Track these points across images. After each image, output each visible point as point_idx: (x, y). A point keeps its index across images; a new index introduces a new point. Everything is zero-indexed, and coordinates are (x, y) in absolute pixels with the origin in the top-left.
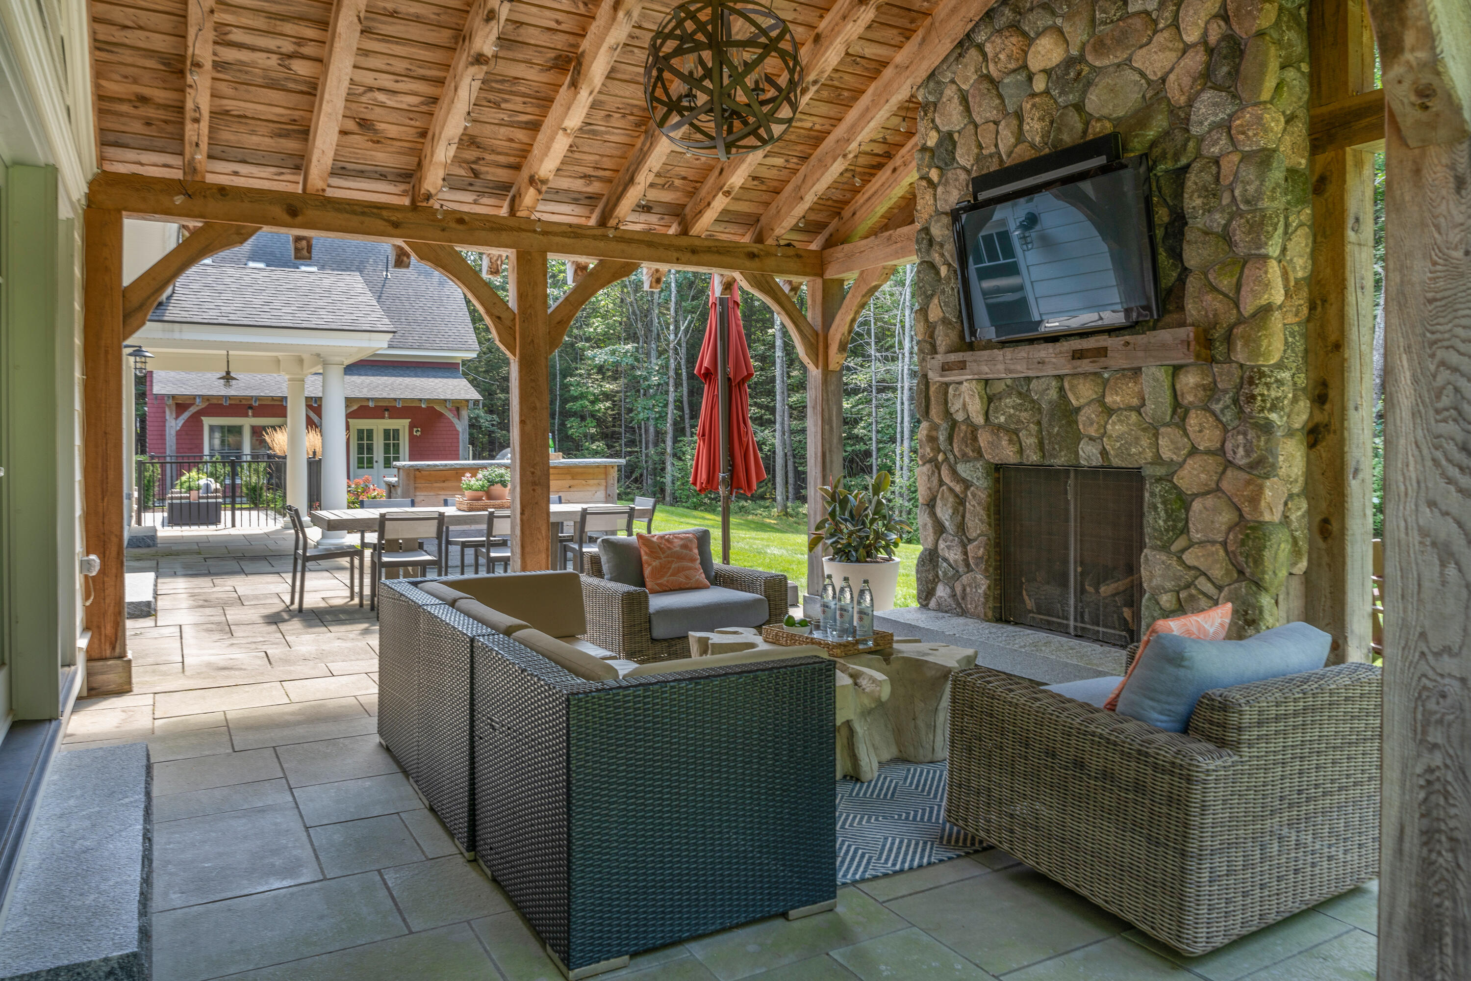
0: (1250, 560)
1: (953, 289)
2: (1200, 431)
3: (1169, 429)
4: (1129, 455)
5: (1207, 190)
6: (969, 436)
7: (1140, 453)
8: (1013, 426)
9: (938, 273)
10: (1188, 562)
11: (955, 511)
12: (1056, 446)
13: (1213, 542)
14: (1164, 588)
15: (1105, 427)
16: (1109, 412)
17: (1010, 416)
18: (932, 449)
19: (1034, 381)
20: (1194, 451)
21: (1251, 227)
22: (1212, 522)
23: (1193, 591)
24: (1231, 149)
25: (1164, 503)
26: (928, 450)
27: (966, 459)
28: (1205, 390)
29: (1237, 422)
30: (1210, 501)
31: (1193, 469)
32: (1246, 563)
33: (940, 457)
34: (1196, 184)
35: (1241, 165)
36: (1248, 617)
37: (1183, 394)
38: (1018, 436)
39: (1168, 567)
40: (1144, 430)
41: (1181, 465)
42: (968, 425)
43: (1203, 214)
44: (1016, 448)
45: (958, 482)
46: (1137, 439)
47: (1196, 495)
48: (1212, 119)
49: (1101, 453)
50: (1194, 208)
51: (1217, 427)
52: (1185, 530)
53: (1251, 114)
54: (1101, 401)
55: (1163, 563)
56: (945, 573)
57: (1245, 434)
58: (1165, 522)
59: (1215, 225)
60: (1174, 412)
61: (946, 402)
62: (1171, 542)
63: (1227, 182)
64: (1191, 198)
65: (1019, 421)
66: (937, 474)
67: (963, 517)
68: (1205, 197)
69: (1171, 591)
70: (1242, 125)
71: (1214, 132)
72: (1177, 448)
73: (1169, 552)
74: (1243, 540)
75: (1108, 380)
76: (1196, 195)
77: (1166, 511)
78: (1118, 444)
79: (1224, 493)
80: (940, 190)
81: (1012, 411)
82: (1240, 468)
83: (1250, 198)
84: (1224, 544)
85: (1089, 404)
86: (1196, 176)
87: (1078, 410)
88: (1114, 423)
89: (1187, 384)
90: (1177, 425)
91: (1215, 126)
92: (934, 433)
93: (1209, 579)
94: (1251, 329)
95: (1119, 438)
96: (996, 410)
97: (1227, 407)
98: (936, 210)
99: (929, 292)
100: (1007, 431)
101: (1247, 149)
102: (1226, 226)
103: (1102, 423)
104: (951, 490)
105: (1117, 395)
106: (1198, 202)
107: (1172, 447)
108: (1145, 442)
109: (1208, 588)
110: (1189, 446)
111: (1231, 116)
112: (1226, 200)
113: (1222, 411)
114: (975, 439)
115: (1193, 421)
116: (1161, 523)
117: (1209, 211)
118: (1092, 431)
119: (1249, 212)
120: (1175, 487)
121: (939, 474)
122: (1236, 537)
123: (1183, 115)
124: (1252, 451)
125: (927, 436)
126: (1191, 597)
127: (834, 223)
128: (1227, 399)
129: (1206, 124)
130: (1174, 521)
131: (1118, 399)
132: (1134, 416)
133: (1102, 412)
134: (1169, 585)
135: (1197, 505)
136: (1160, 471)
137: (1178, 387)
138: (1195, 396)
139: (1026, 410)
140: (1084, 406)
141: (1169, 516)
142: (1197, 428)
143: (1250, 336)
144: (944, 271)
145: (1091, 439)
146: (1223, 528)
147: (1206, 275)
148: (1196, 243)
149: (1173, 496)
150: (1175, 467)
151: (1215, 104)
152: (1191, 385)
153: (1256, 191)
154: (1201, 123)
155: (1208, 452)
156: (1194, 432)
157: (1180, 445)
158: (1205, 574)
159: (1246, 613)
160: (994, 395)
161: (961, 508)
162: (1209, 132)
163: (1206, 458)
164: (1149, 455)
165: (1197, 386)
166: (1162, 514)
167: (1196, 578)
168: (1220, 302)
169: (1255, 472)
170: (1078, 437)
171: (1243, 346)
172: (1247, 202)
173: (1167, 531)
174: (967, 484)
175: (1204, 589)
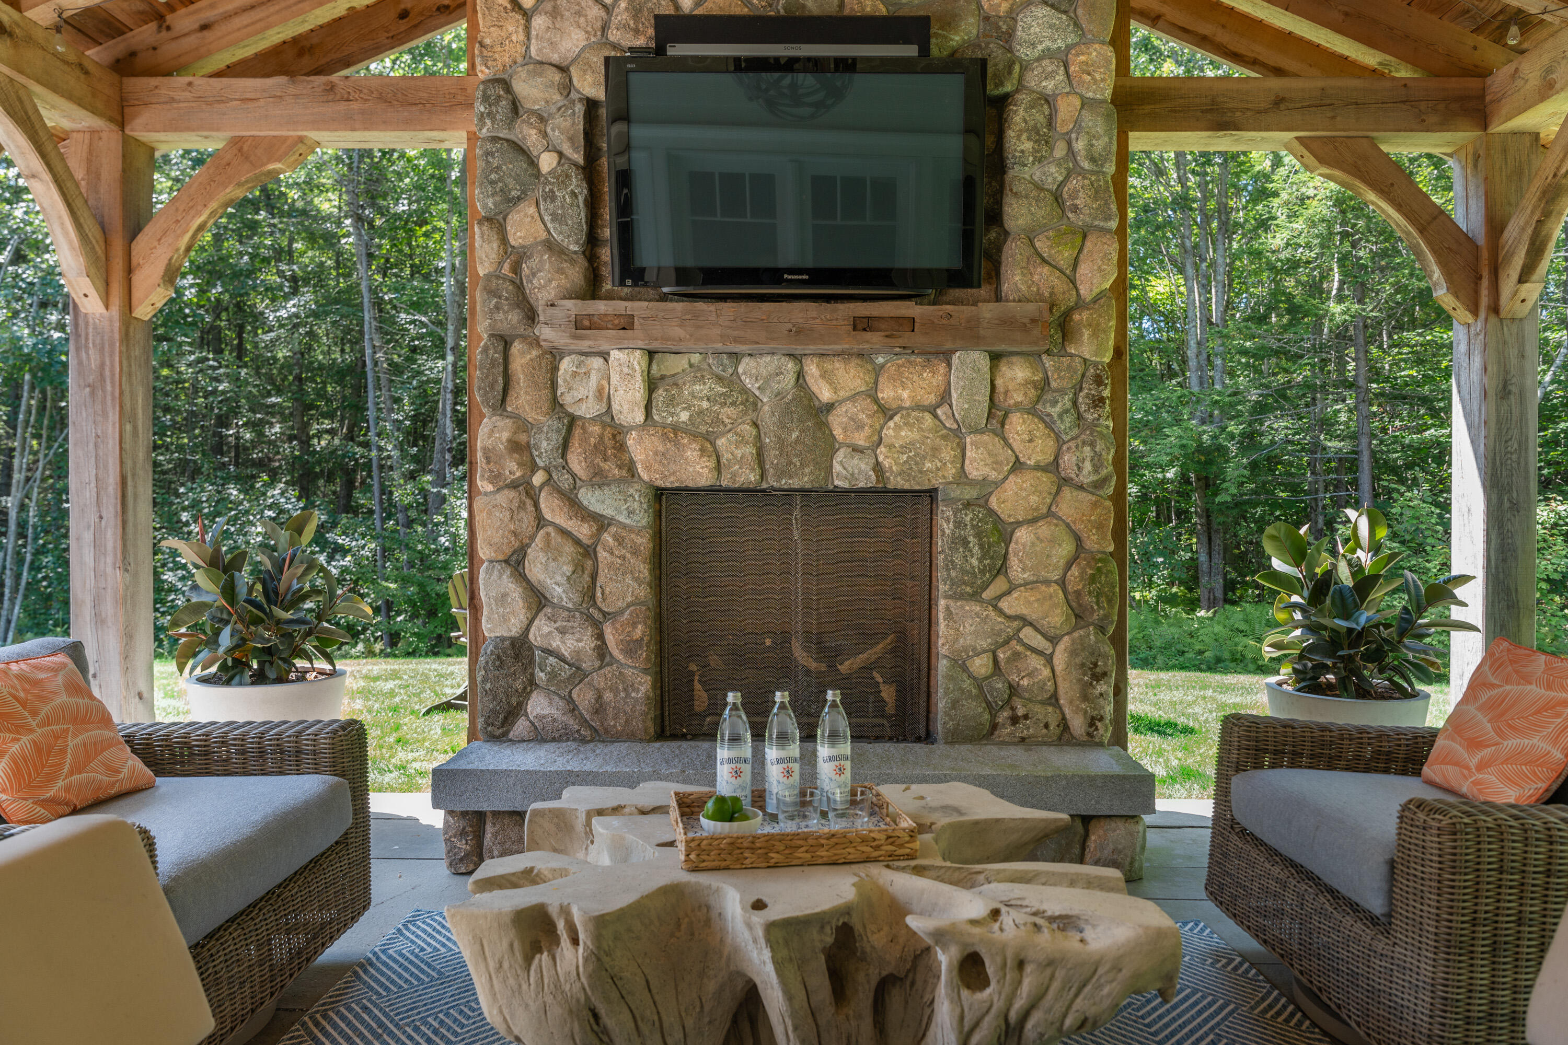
0: (1103, 599)
1: (574, 194)
2: (1030, 441)
3: (986, 438)
4: (920, 472)
5: (1038, 133)
6: (609, 443)
7: (938, 469)
8: (703, 429)
9: (533, 163)
10: (1008, 611)
11: (578, 567)
12: (795, 460)
13: (1047, 582)
14: (974, 649)
15: (880, 432)
16: (886, 412)
17: (701, 412)
18: (521, 465)
19: (746, 360)
20: (1018, 466)
21: (1096, 192)
22: (1048, 556)
23: (1019, 648)
24: (1067, 89)
25: (978, 535)
26: (513, 466)
27: (599, 480)
28: (1036, 388)
29: (1076, 431)
30: (1044, 529)
31: (1022, 489)
32: (1098, 603)
33: (538, 479)
34: (1025, 121)
35: (1084, 112)
36: (1098, 670)
37: (1006, 392)
38: (713, 444)
39: (985, 620)
40: (944, 437)
41: (998, 484)
42: (604, 425)
43: (1033, 163)
44: (712, 464)
45: (583, 519)
46: (935, 450)
47: (1019, 524)
48: (1049, 43)
49: (874, 470)
50: (1022, 151)
51: (1050, 436)
52: (1002, 569)
53: (1099, 53)
54: (872, 394)
55: (977, 615)
56: (553, 676)
57: (1092, 445)
58: (980, 560)
59: (1050, 180)
60: (990, 415)
61: (554, 385)
62: (985, 587)
63: (1065, 130)
64: (1019, 137)
65: (718, 421)
66: (531, 508)
67: (594, 577)
68: (1036, 142)
69: (985, 651)
70: (1086, 63)
71: (1046, 62)
72: (996, 463)
73: (981, 601)
74: (1093, 576)
75: (882, 366)
76: (1024, 136)
77: (981, 546)
78: (905, 457)
79: (1060, 518)
80: (539, 22)
81: (705, 404)
82: (1081, 487)
83: (1096, 155)
84: (1062, 583)
85: (853, 398)
86: (1026, 110)
87: (830, 407)
88: (897, 428)
89: (1012, 379)
90: (994, 432)
91: (1048, 54)
92: (523, 438)
93: (1037, 629)
94: (1100, 316)
95: (905, 448)
96: (671, 401)
97: (1067, 411)
98: (526, 54)
99: (514, 193)
100: (694, 436)
101: (1090, 95)
102: (1061, 185)
103: (878, 427)
104: (564, 532)
105: (904, 389)
106: (1028, 146)
107: (989, 461)
108: (948, 453)
109: (1038, 641)
110: (1013, 459)
111: (1069, 48)
112: (1060, 150)
113: (1060, 416)
114: (621, 447)
115: (1018, 426)
116: (975, 562)
117: (1040, 161)
118: (861, 439)
119: (1093, 173)
120: (991, 512)
121: (536, 505)
122: (1083, 572)
123: (1004, 28)
124: (1102, 465)
125: (509, 441)
126: (1016, 656)
127: (145, 34)
128: (1066, 401)
129: (1040, 48)
130: (992, 558)
131: (905, 394)
132: (928, 419)
133: (877, 411)
134: (983, 644)
135: (1023, 535)
136: (970, 493)
137: (999, 382)
138: (1025, 394)
139: (733, 404)
140: (841, 402)
141: (985, 554)
142: (1026, 437)
143: (1098, 325)
144: (547, 162)
145: (856, 449)
146: (1062, 563)
147: (1031, 241)
148: (1027, 197)
149: (990, 526)
150: (987, 487)
151: (1051, 26)
152: (1019, 380)
153: (1104, 149)
154: (1033, 45)
155: (1038, 467)
156: (1023, 441)
157: (1001, 458)
158: (1031, 624)
159: (1096, 665)
160: (663, 377)
161: (589, 563)
162: (1039, 59)
163: (1039, 474)
164: (951, 471)
165: (1027, 382)
166: (976, 550)
167: (1020, 630)
168: (1058, 278)
169: (1101, 493)
170: (831, 447)
171: (1090, 336)
172: (1093, 160)
173: (982, 572)
174: (601, 523)
175: (1034, 643)
